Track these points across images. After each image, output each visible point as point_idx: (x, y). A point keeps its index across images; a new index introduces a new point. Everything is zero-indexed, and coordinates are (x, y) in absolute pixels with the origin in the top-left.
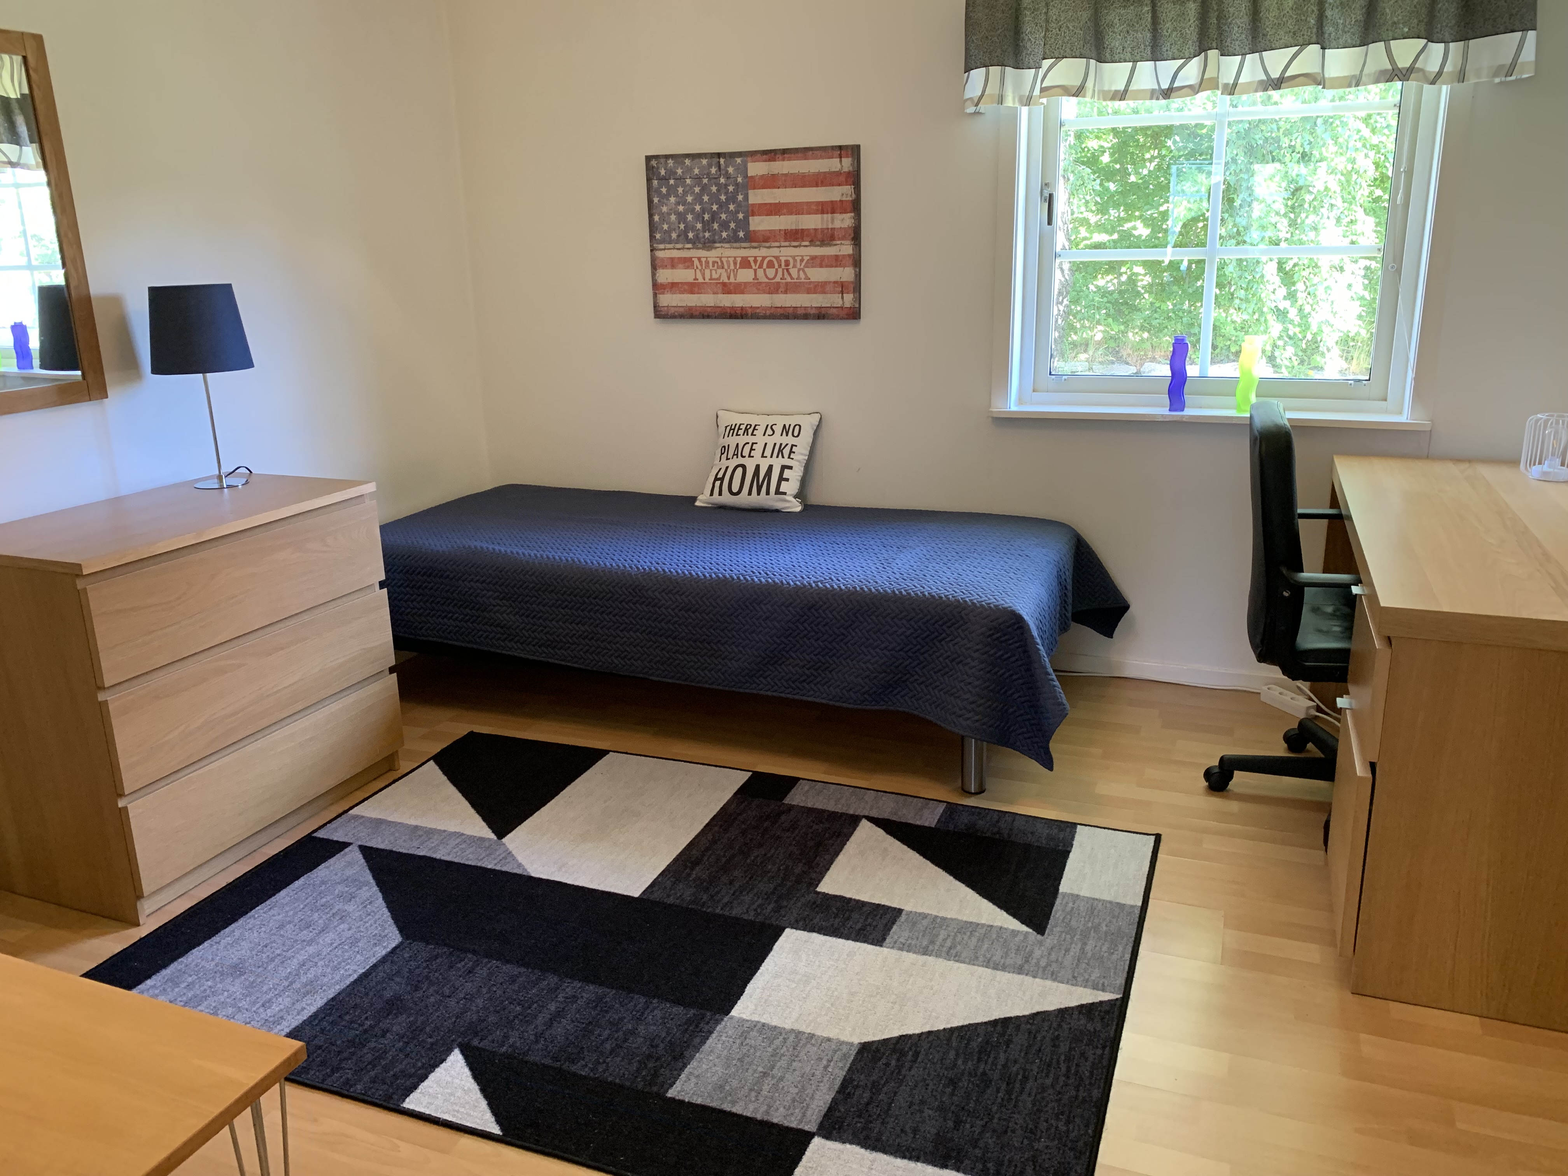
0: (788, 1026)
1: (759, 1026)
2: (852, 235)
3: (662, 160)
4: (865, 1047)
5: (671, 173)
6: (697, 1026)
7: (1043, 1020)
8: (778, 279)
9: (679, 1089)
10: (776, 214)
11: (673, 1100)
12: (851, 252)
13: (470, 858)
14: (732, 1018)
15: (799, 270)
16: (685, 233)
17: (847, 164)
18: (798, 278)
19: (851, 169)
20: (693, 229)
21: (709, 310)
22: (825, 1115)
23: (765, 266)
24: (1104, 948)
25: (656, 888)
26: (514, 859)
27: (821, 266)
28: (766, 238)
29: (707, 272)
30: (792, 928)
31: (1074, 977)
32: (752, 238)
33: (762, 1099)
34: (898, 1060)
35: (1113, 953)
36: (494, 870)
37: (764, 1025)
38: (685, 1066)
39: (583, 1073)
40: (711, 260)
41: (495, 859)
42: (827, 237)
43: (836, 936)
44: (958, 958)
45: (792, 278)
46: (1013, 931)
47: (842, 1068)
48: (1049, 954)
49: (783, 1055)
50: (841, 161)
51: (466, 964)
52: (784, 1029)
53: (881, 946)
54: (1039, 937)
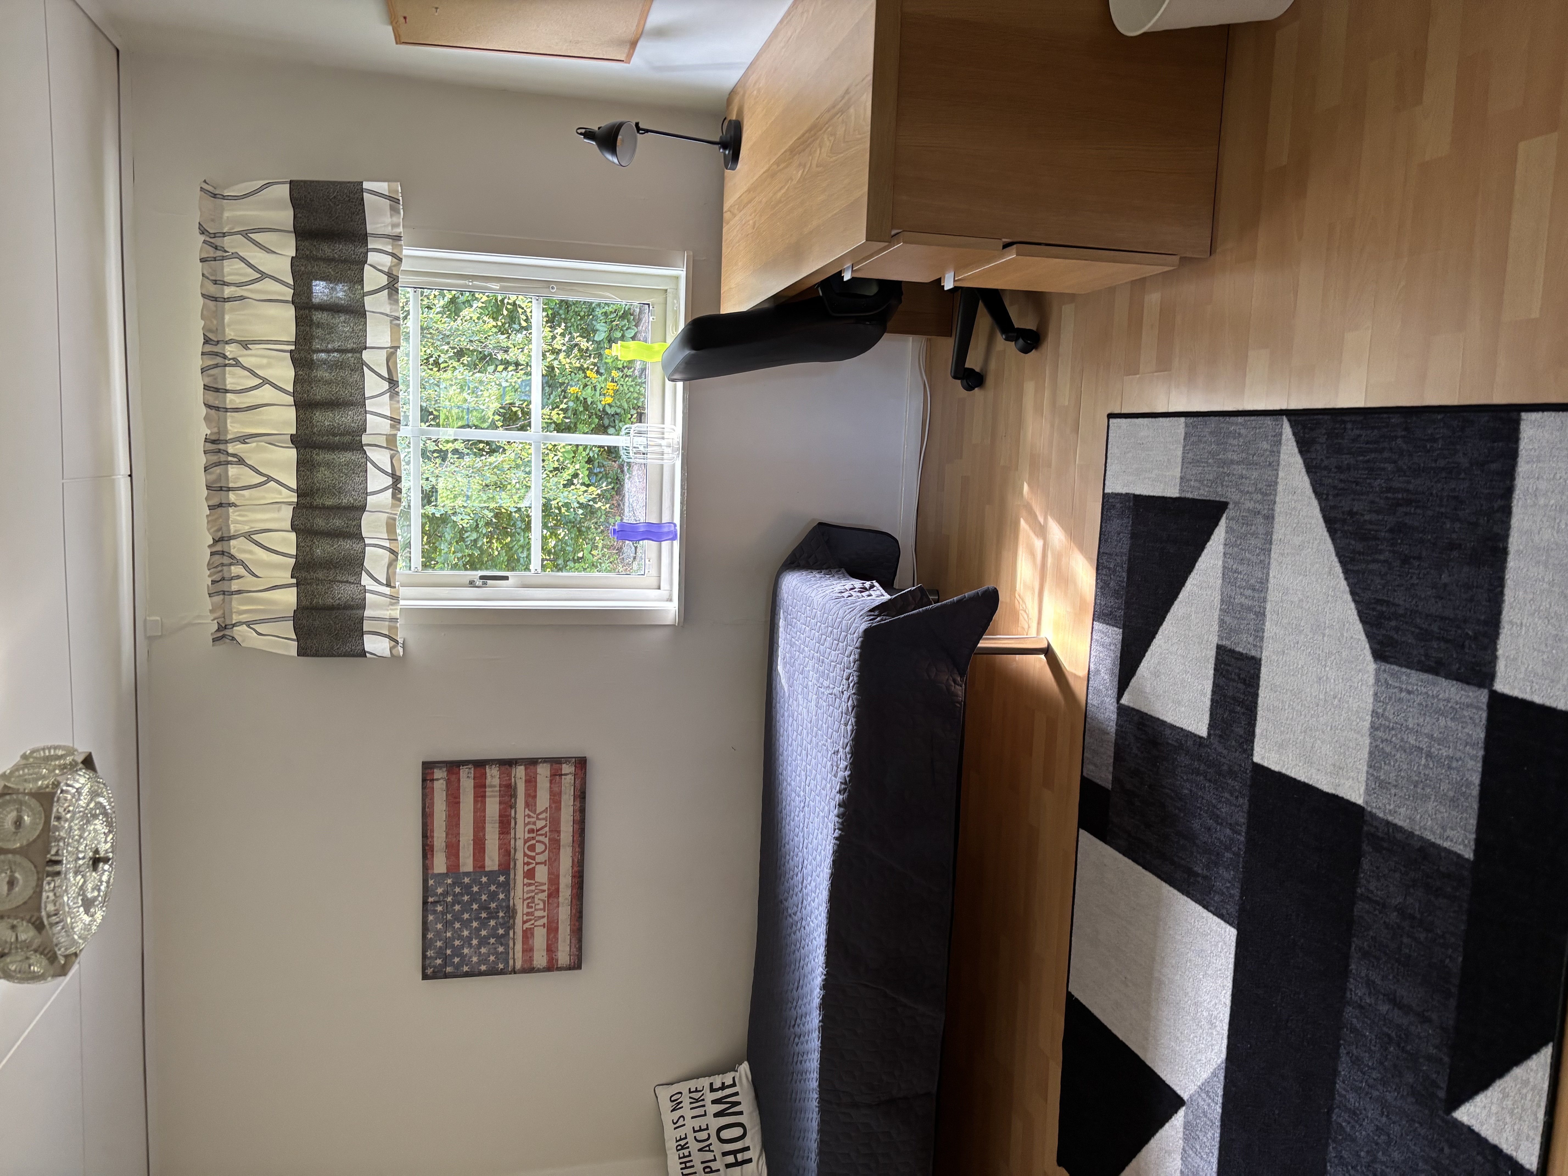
0: (1367, 741)
1: (1371, 771)
2: (507, 767)
3: (428, 962)
4: (1379, 655)
5: (441, 953)
6: (1382, 839)
7: (1321, 485)
8: (546, 840)
9: (1461, 847)
10: (484, 844)
11: (1476, 852)
12: (522, 768)
13: (1211, 1138)
14: (1367, 803)
15: (538, 819)
16: (499, 938)
17: (439, 774)
18: (545, 819)
19: (445, 769)
20: (495, 928)
21: (574, 911)
22: (1468, 683)
23: (533, 854)
24: (1235, 442)
25: (1224, 912)
26: (1207, 1082)
27: (535, 797)
28: (507, 853)
29: (538, 914)
30: (1252, 755)
31: (1270, 464)
32: (506, 867)
33: (1458, 755)
34: (1389, 619)
35: (1239, 434)
36: (1223, 1103)
37: (1370, 766)
38: (1433, 845)
39: (1460, 959)
40: (526, 910)
41: (1209, 1105)
42: (508, 792)
43: (1256, 708)
44: (1264, 582)
45: (545, 826)
46: (1227, 532)
47: (1408, 676)
48: (1248, 492)
49: (1402, 740)
50: (437, 780)
51: (1345, 1121)
52: (1371, 743)
53: (1260, 660)
54: (1231, 506)
